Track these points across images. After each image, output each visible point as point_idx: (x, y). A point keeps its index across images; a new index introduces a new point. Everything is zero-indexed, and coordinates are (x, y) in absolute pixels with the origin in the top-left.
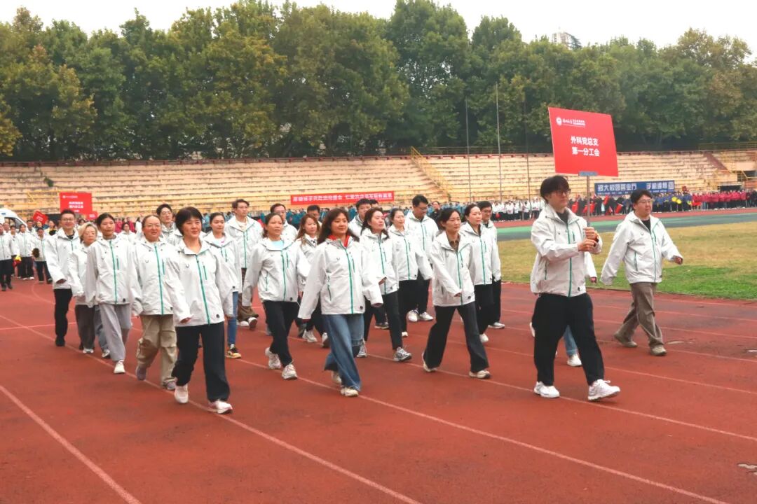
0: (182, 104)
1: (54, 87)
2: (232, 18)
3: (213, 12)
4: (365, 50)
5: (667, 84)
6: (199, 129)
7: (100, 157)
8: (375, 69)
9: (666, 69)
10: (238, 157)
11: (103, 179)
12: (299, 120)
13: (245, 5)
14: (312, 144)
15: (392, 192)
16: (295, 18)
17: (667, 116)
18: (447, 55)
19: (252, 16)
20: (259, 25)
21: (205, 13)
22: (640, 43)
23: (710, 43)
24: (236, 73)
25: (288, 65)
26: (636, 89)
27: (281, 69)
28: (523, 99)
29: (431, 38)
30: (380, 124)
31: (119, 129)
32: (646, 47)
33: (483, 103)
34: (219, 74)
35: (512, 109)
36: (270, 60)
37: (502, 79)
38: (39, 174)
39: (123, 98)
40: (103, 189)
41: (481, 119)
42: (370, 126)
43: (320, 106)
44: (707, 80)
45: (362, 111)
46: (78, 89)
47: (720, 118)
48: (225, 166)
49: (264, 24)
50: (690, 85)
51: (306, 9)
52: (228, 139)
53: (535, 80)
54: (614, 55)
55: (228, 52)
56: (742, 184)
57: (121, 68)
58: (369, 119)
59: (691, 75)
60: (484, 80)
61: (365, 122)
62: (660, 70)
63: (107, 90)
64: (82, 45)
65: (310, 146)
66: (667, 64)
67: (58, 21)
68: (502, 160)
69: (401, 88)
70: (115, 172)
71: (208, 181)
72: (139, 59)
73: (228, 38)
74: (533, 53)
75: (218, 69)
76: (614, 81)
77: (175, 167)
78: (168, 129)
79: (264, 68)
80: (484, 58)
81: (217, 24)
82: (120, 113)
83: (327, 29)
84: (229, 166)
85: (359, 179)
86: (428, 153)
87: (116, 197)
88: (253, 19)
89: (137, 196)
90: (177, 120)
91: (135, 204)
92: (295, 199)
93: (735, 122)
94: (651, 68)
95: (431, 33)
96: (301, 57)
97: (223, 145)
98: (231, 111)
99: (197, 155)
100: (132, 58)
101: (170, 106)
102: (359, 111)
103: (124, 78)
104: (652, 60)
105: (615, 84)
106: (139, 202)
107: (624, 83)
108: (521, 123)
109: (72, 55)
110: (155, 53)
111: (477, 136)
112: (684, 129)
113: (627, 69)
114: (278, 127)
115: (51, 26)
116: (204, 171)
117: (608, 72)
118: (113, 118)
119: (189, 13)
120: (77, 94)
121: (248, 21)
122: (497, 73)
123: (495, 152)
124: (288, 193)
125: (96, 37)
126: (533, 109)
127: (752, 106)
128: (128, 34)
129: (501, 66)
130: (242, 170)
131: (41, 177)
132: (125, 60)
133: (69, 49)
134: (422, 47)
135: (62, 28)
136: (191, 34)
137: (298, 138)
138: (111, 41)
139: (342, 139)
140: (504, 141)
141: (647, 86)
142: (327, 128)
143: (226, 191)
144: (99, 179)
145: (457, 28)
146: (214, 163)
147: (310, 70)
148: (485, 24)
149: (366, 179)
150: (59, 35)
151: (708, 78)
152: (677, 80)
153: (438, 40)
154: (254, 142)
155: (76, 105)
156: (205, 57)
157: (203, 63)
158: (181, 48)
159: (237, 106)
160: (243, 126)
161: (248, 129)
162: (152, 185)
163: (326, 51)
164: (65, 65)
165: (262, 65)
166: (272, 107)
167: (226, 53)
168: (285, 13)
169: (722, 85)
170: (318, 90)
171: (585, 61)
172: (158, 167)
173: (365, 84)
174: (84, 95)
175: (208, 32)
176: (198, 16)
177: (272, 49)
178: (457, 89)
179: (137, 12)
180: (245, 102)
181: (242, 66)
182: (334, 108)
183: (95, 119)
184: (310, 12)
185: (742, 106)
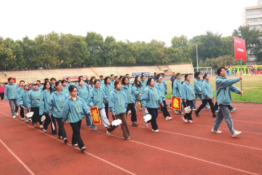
0: (37, 56)
1: (6, 53)
2: (49, 36)
3: (44, 35)
4: (80, 43)
5: (148, 51)
6: (41, 62)
7: (18, 69)
8: (82, 48)
9: (148, 48)
10: (51, 68)
11: (19, 74)
12: (65, 60)
13: (52, 34)
14: (68, 65)
15: (86, 76)
16: (63, 37)
17: (148, 58)
18: (99, 45)
19: (53, 36)
20: (55, 38)
21: (42, 35)
22: (142, 42)
23: (157, 42)
24: (50, 49)
25: (62, 47)
26: (141, 52)
27: (60, 48)
28: (116, 54)
29: (95, 41)
30: (83, 60)
31: (22, 62)
32: (144, 43)
33: (107, 55)
34: (46, 49)
35: (114, 57)
36: (57, 46)
37: (111, 50)
38: (3, 73)
39: (23, 55)
40: (19, 76)
41: (107, 59)
42: (81, 61)
43: (69, 56)
44: (156, 50)
45: (79, 57)
46: (12, 54)
47: (160, 58)
48: (47, 70)
49: (56, 38)
50: (153, 51)
51: (66, 34)
52: (48, 64)
53: (119, 50)
54: (137, 45)
55: (48, 44)
56: (165, 73)
57: (22, 49)
58: (81, 59)
59: (153, 49)
60: (107, 50)
61: (80, 60)
62: (146, 48)
63: (19, 53)
64: (13, 43)
65: (68, 66)
66: (148, 47)
67: (7, 38)
68: (111, 68)
69: (88, 52)
70: (21, 72)
71: (43, 74)
72: (26, 46)
73: (48, 41)
74: (118, 44)
75: (45, 48)
76: (136, 50)
77: (36, 71)
78: (34, 62)
79: (56, 48)
80: (107, 45)
81: (45, 38)
82: (22, 59)
83: (71, 39)
84: (48, 70)
85: (79, 73)
86: (94, 66)
87: (22, 78)
88: (53, 37)
89: (27, 78)
90: (36, 60)
91: (26, 80)
92: (64, 78)
93: (163, 59)
94: (145, 48)
95: (95, 40)
96: (65, 45)
97: (47, 65)
98: (49, 58)
99: (42, 68)
100: (25, 46)
101: (34, 57)
102: (78, 57)
103: (23, 51)
104: (145, 46)
105: (136, 51)
106: (27, 79)
107: (139, 51)
108: (116, 60)
109: (11, 46)
110: (30, 45)
111: (106, 62)
112: (152, 61)
113: (140, 48)
114: (60, 61)
115: (6, 39)
116: (43, 72)
117: (135, 48)
118: (21, 60)
119: (38, 35)
120: (12, 55)
121: (52, 37)
122: (110, 48)
123: (110, 66)
124: (62, 76)
125: (16, 41)
126: (119, 57)
127: (167, 56)
128: (24, 41)
129: (111, 47)
130: (51, 71)
131: (4, 74)
132: (23, 47)
133: (10, 44)
134: (93, 43)
135: (8, 39)
136: (39, 40)
137: (64, 64)
138: (20, 42)
139: (75, 64)
140: (112, 64)
141: (143, 51)
142: (71, 61)
143: (48, 76)
144: (17, 74)
145: (101, 39)
146: (45, 70)
147: (67, 49)
148: (108, 38)
149: (80, 73)
150: (7, 41)
151: (157, 50)
152: (150, 50)
153: (97, 41)
154: (55, 65)
155: (12, 57)
156: (42, 45)
157: (42, 47)
158: (37, 44)
159: (50, 57)
160: (51, 61)
161: (53, 62)
162: (30, 75)
163: (71, 44)
164: (9, 48)
165: (56, 47)
166: (58, 57)
167: (47, 45)
168: (61, 35)
169: (160, 51)
170: (69, 53)
171: (130, 46)
172: (32, 71)
173: (80, 51)
174: (14, 55)
175: (43, 40)
176: (40, 36)
177: (58, 43)
178: (101, 52)
179: (26, 36)
180: (51, 56)
181: (51, 47)
182: (72, 57)
183: (16, 60)
184: (67, 35)
185: (164, 56)
